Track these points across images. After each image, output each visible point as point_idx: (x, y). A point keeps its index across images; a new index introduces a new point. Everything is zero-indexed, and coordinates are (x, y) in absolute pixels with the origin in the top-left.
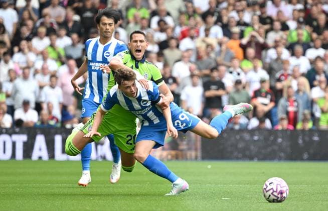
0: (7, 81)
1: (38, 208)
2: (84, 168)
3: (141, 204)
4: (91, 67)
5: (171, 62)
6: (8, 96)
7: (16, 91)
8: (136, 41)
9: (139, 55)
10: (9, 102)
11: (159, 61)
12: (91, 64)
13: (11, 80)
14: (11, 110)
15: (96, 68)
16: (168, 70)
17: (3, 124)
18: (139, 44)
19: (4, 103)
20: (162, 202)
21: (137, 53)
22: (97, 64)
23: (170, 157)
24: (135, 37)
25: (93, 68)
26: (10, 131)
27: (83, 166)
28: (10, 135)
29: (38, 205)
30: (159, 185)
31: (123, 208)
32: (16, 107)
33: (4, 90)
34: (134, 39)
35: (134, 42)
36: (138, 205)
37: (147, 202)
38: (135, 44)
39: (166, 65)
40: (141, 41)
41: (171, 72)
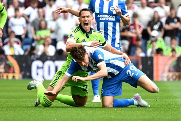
0: (51, 20)
1: (75, 116)
2: (95, 94)
3: (153, 113)
4: (99, 18)
5: (176, 6)
6: (52, 32)
7: (58, 28)
8: (84, 17)
9: (86, 28)
10: (53, 36)
11: (166, 5)
12: (98, 16)
13: (55, 20)
14: (54, 42)
15: (103, 19)
16: (173, 12)
17: (48, 53)
18: (86, 19)
19: (48, 37)
20: (169, 112)
21: (86, 26)
22: (104, 16)
23: (174, 77)
24: (83, 13)
25: (100, 19)
26: (54, 58)
27: (94, 92)
28: (54, 61)
29: (74, 114)
30: (167, 99)
31: (140, 117)
32: (58, 40)
33: (49, 27)
34: (82, 15)
35: (82, 17)
36: (151, 114)
37: (157, 113)
38: (83, 19)
39: (172, 8)
40: (88, 17)
41: (176, 13)
